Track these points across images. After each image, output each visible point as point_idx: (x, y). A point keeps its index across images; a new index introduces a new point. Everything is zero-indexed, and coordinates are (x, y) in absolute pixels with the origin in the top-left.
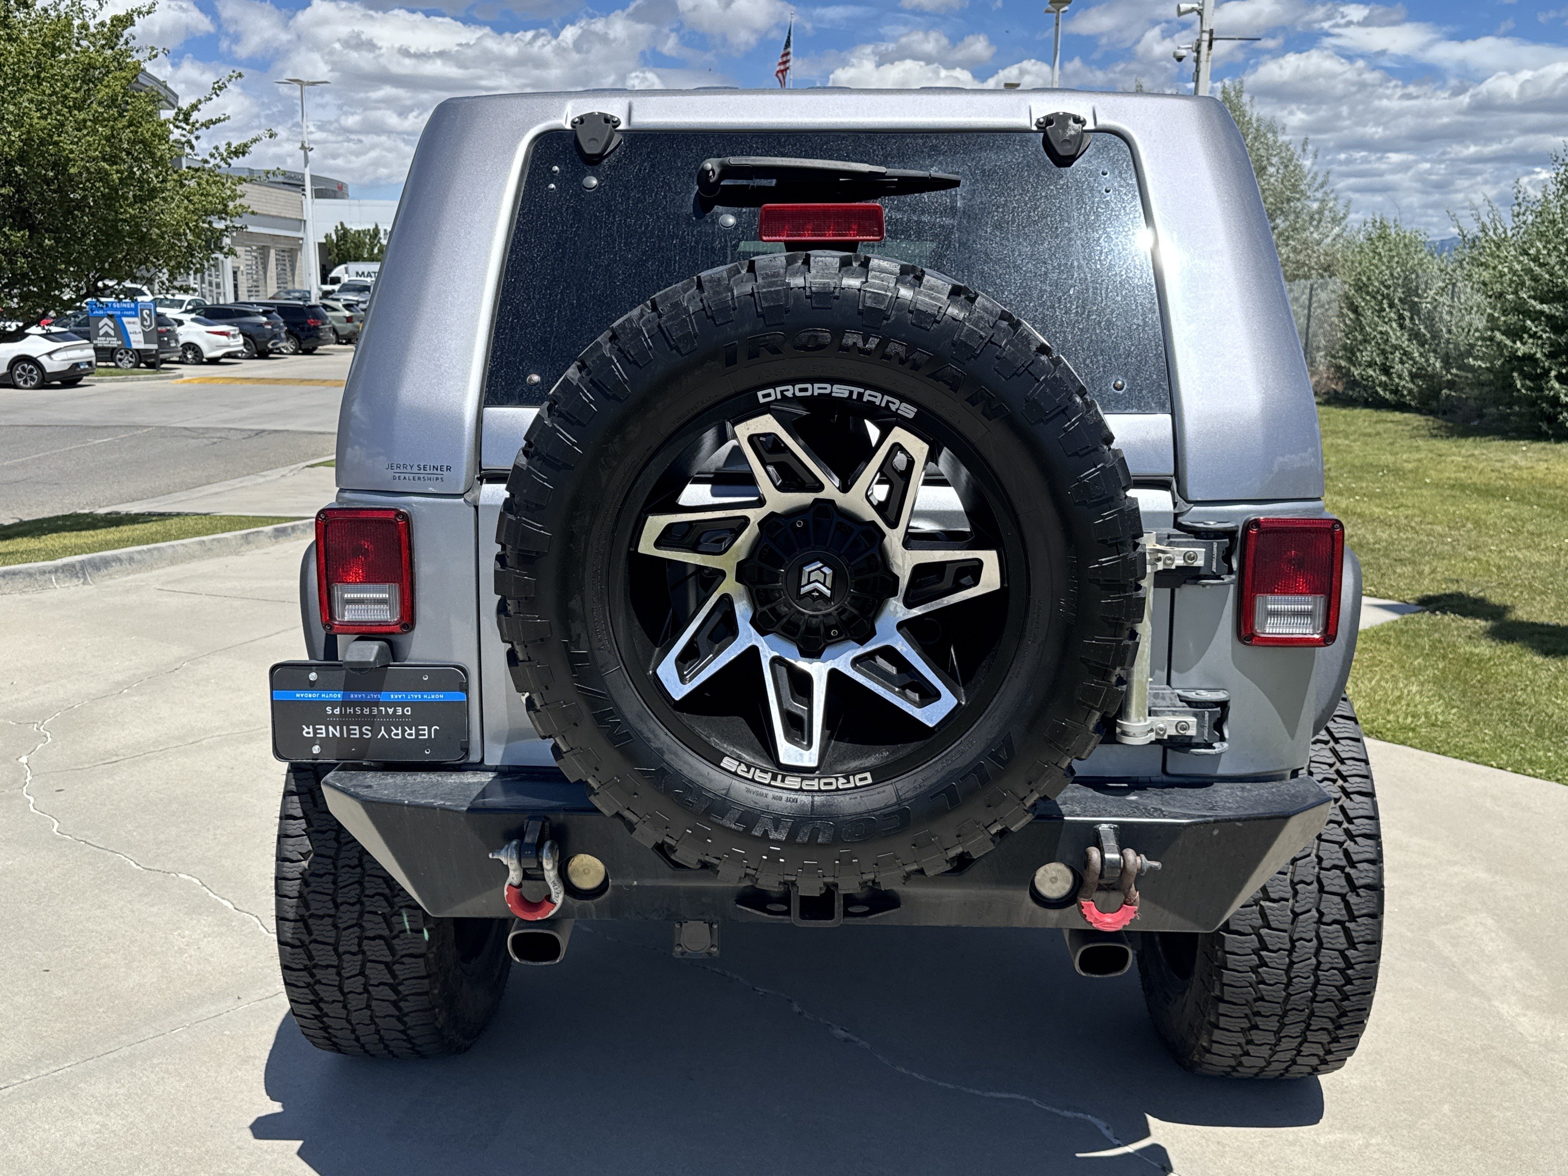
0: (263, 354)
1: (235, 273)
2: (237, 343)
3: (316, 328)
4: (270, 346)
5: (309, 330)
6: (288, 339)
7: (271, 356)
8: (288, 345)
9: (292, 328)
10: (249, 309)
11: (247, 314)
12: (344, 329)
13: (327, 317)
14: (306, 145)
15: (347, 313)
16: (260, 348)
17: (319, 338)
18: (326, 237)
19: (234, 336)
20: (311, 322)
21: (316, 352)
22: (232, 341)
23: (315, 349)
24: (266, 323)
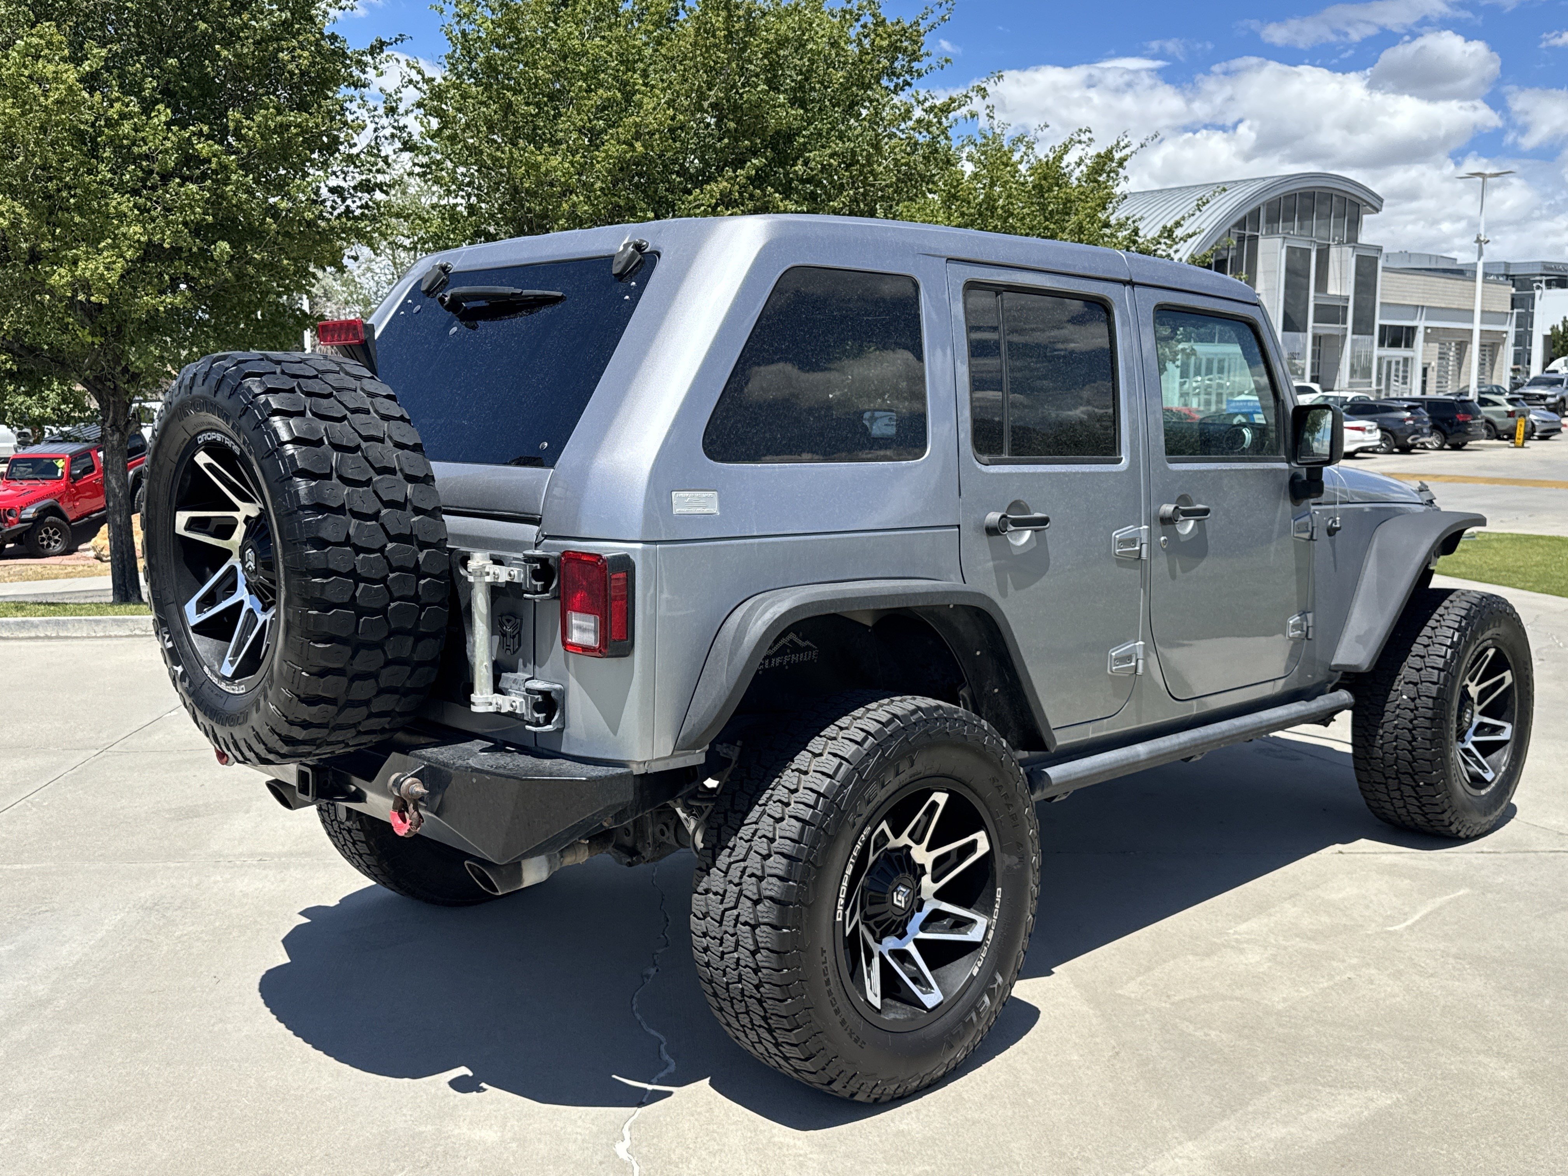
0: (1406, 450)
1: (1425, 370)
2: (1374, 438)
3: (1466, 423)
4: (1409, 441)
5: (1458, 424)
6: (1431, 435)
7: (1413, 451)
8: (1433, 440)
9: (1439, 423)
10: (1396, 404)
11: (1391, 410)
12: (1503, 424)
13: (1479, 412)
14: (1482, 238)
15: (1510, 408)
16: (1399, 443)
17: (1467, 433)
18: (1552, 329)
19: (1370, 431)
20: (1460, 417)
21: (1466, 447)
22: (1367, 436)
23: (1465, 444)
24: (1409, 419)
